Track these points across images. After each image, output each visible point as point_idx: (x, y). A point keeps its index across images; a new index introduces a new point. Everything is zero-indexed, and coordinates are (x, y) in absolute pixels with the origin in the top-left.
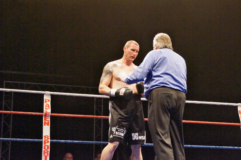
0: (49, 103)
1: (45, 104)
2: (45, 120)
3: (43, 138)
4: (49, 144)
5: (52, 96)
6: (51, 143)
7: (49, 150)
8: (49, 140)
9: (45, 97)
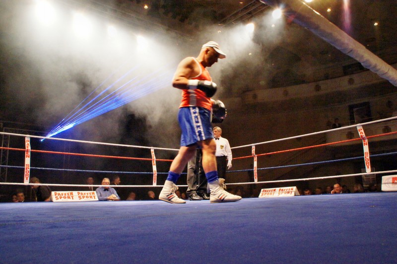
0: (29, 143)
1: (26, 144)
2: (27, 154)
3: (25, 166)
4: (29, 170)
5: (31, 138)
6: (31, 169)
7: (29, 174)
8: (29, 167)
9: (26, 139)
